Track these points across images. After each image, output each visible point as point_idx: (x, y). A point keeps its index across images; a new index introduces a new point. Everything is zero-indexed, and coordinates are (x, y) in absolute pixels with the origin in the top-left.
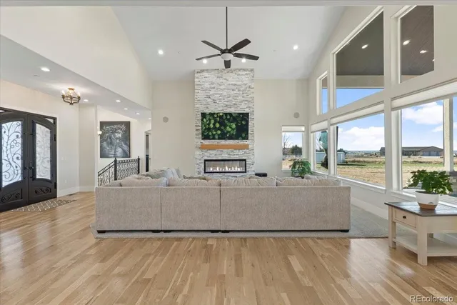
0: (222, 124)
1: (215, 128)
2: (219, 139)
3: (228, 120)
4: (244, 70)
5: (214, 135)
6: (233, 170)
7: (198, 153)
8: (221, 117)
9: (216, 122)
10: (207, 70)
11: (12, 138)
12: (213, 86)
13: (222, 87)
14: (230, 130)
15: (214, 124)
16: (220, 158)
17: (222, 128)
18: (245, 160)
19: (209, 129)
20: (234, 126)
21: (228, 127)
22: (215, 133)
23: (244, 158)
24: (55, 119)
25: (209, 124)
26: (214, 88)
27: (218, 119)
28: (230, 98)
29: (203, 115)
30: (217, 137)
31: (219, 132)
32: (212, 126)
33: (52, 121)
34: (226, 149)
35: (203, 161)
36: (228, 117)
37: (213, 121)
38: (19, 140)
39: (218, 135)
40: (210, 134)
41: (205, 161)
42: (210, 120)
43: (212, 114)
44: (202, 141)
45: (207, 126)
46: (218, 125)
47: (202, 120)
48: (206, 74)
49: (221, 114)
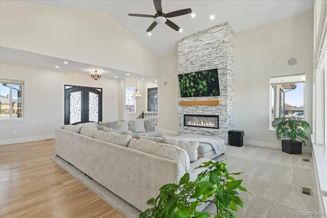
0: (196, 82)
1: (190, 86)
2: (195, 96)
3: (200, 78)
4: (218, 26)
5: (190, 93)
6: (207, 125)
7: (180, 108)
8: (194, 76)
9: (190, 81)
10: (187, 37)
11: (76, 100)
12: (190, 50)
13: (198, 49)
14: (202, 87)
15: (189, 84)
16: (196, 114)
17: (196, 86)
18: (217, 116)
19: (186, 88)
20: (205, 84)
21: (200, 85)
22: (190, 91)
23: (217, 114)
24: (102, 89)
25: (186, 84)
26: (192, 51)
27: (192, 78)
28: (205, 57)
29: (180, 76)
30: (192, 94)
31: (194, 90)
32: (188, 85)
33: (100, 90)
34: (200, 105)
35: (183, 116)
36: (200, 76)
37: (188, 81)
38: (80, 101)
39: (194, 92)
40: (188, 92)
41: (185, 115)
42: (186, 80)
43: (187, 75)
44: (183, 98)
45: (185, 86)
46: (192, 84)
47: (180, 81)
48: (186, 41)
49: (194, 74)
